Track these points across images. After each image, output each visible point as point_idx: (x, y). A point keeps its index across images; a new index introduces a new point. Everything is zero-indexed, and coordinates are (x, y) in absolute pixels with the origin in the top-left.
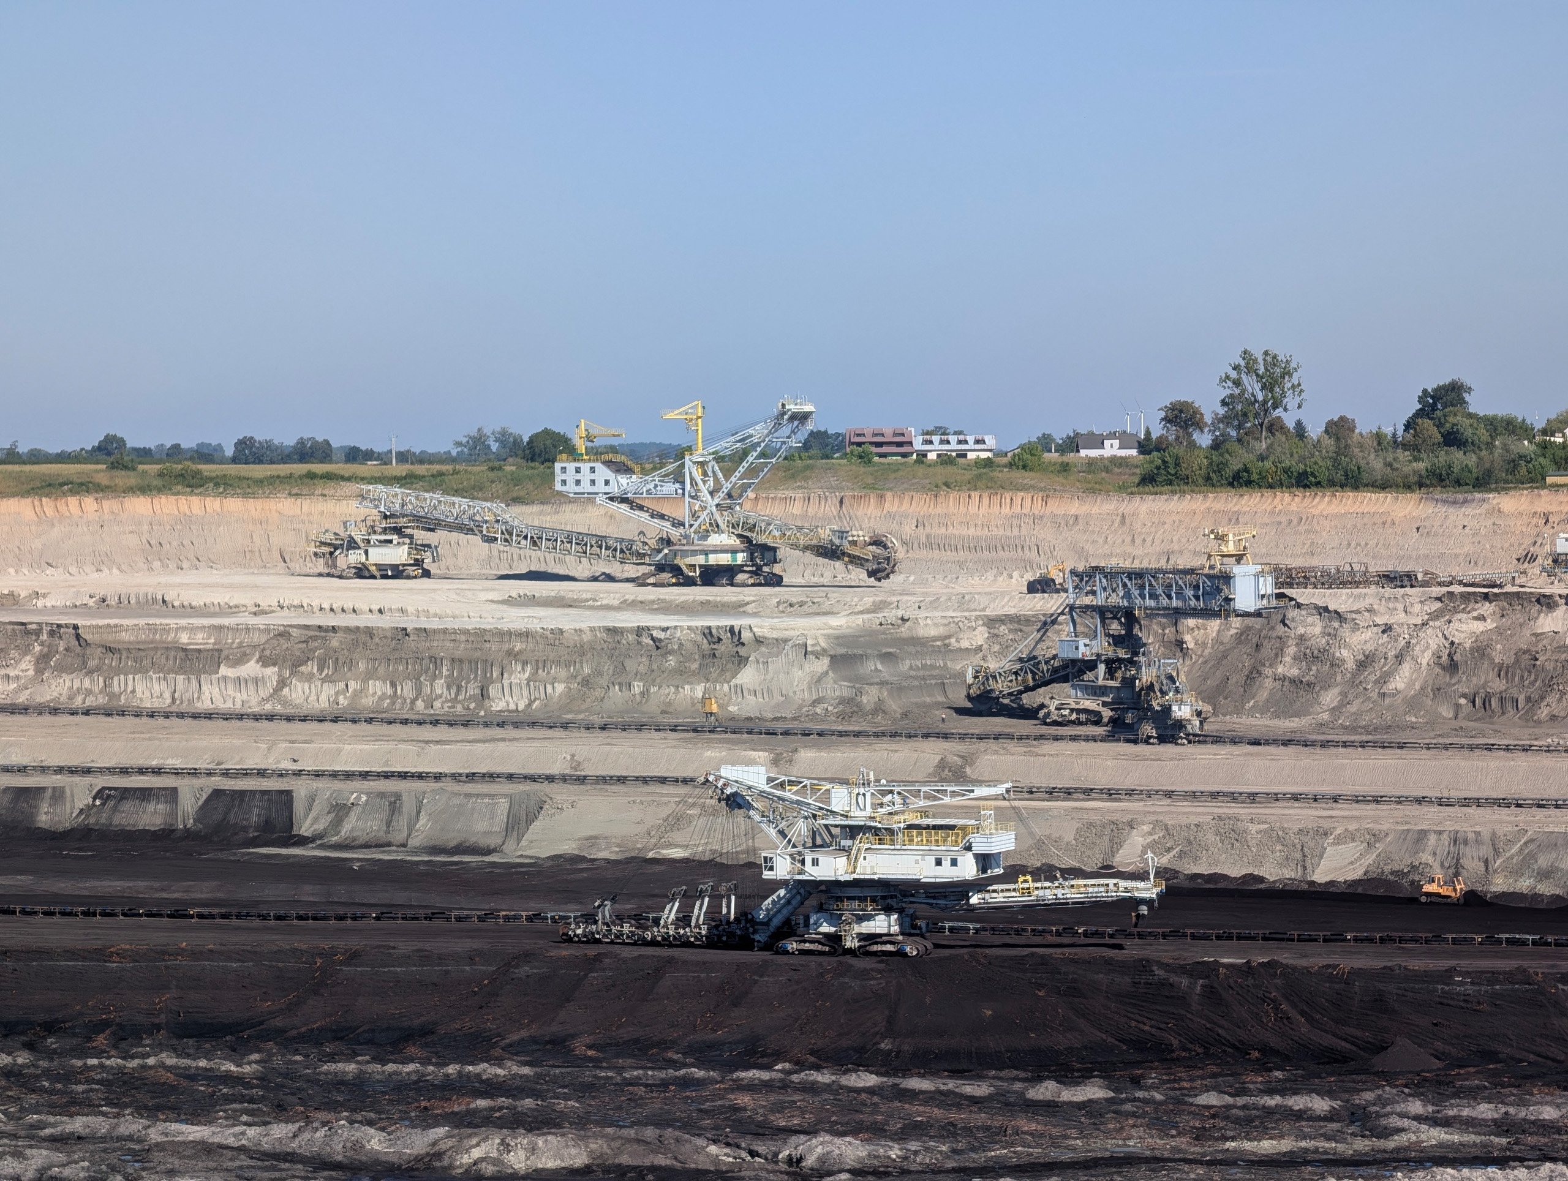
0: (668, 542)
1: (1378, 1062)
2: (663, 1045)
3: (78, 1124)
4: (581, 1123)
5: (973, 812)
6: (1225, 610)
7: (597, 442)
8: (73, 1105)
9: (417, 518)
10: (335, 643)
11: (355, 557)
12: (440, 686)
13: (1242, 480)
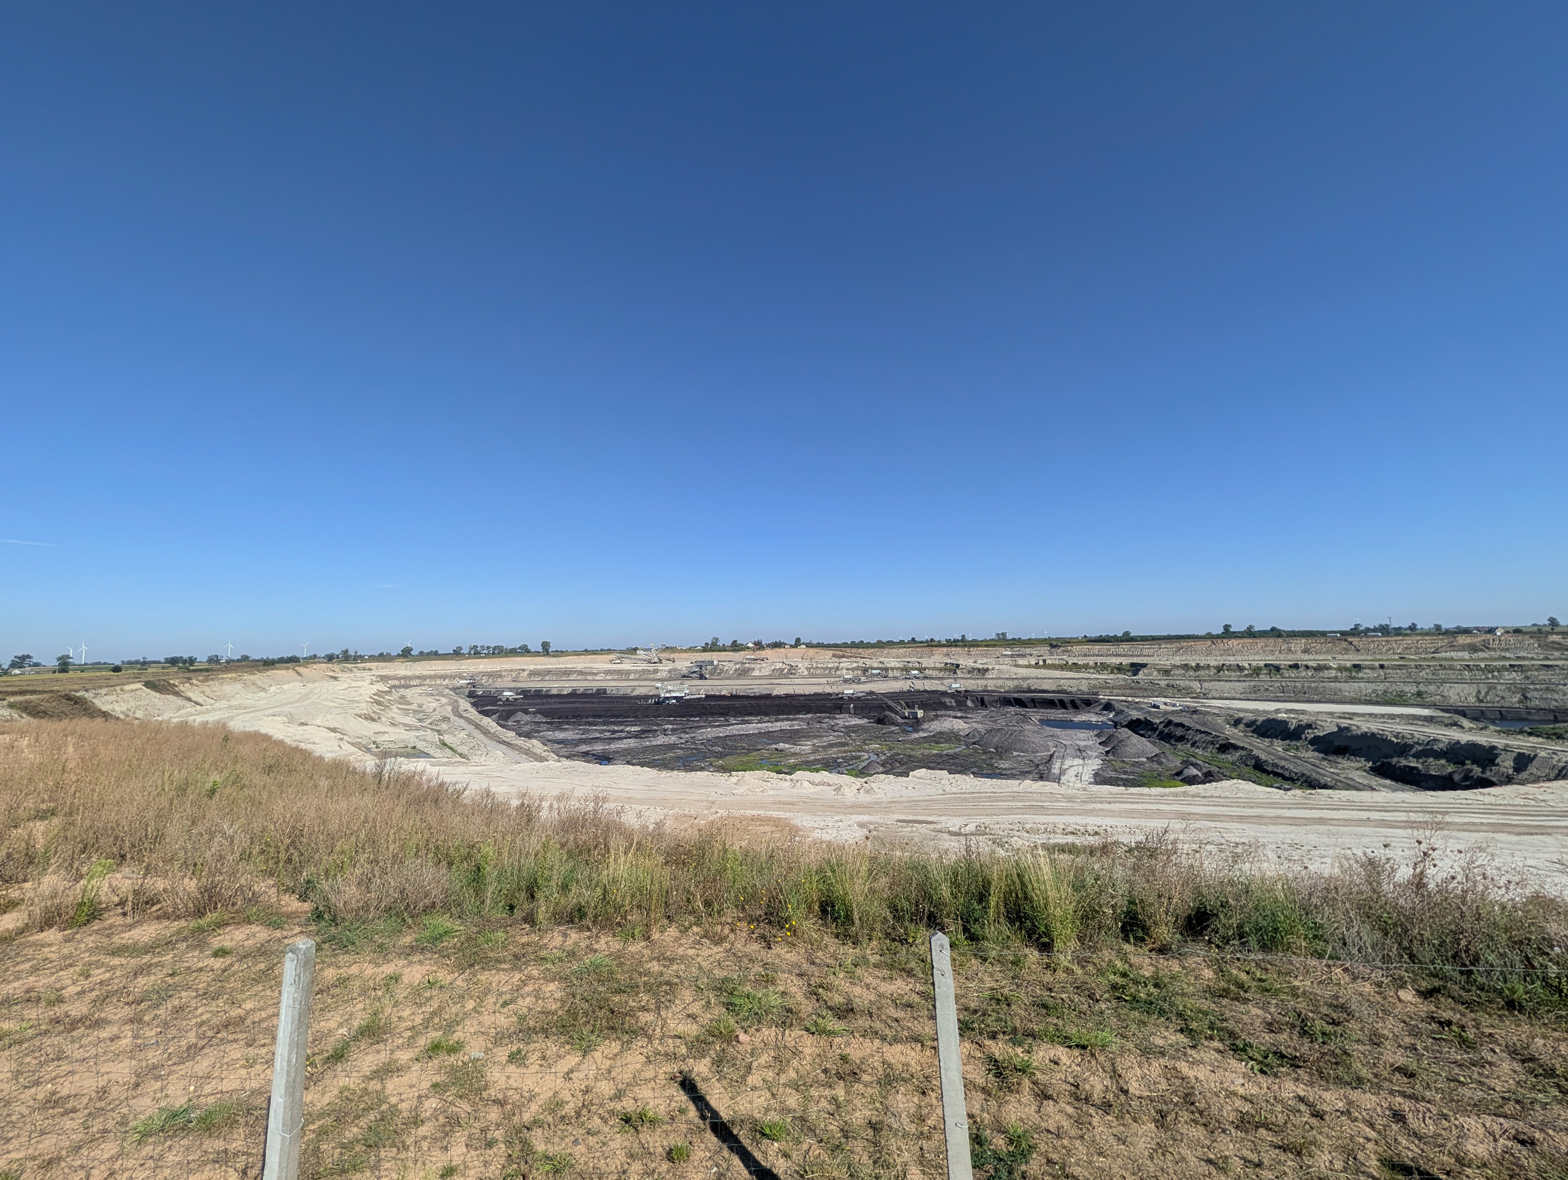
0: (650, 659)
1: (729, 714)
2: (649, 716)
3: (581, 727)
5: (684, 688)
6: (712, 665)
7: (642, 648)
9: (621, 657)
10: (611, 671)
11: (614, 662)
12: (623, 676)
13: (713, 651)
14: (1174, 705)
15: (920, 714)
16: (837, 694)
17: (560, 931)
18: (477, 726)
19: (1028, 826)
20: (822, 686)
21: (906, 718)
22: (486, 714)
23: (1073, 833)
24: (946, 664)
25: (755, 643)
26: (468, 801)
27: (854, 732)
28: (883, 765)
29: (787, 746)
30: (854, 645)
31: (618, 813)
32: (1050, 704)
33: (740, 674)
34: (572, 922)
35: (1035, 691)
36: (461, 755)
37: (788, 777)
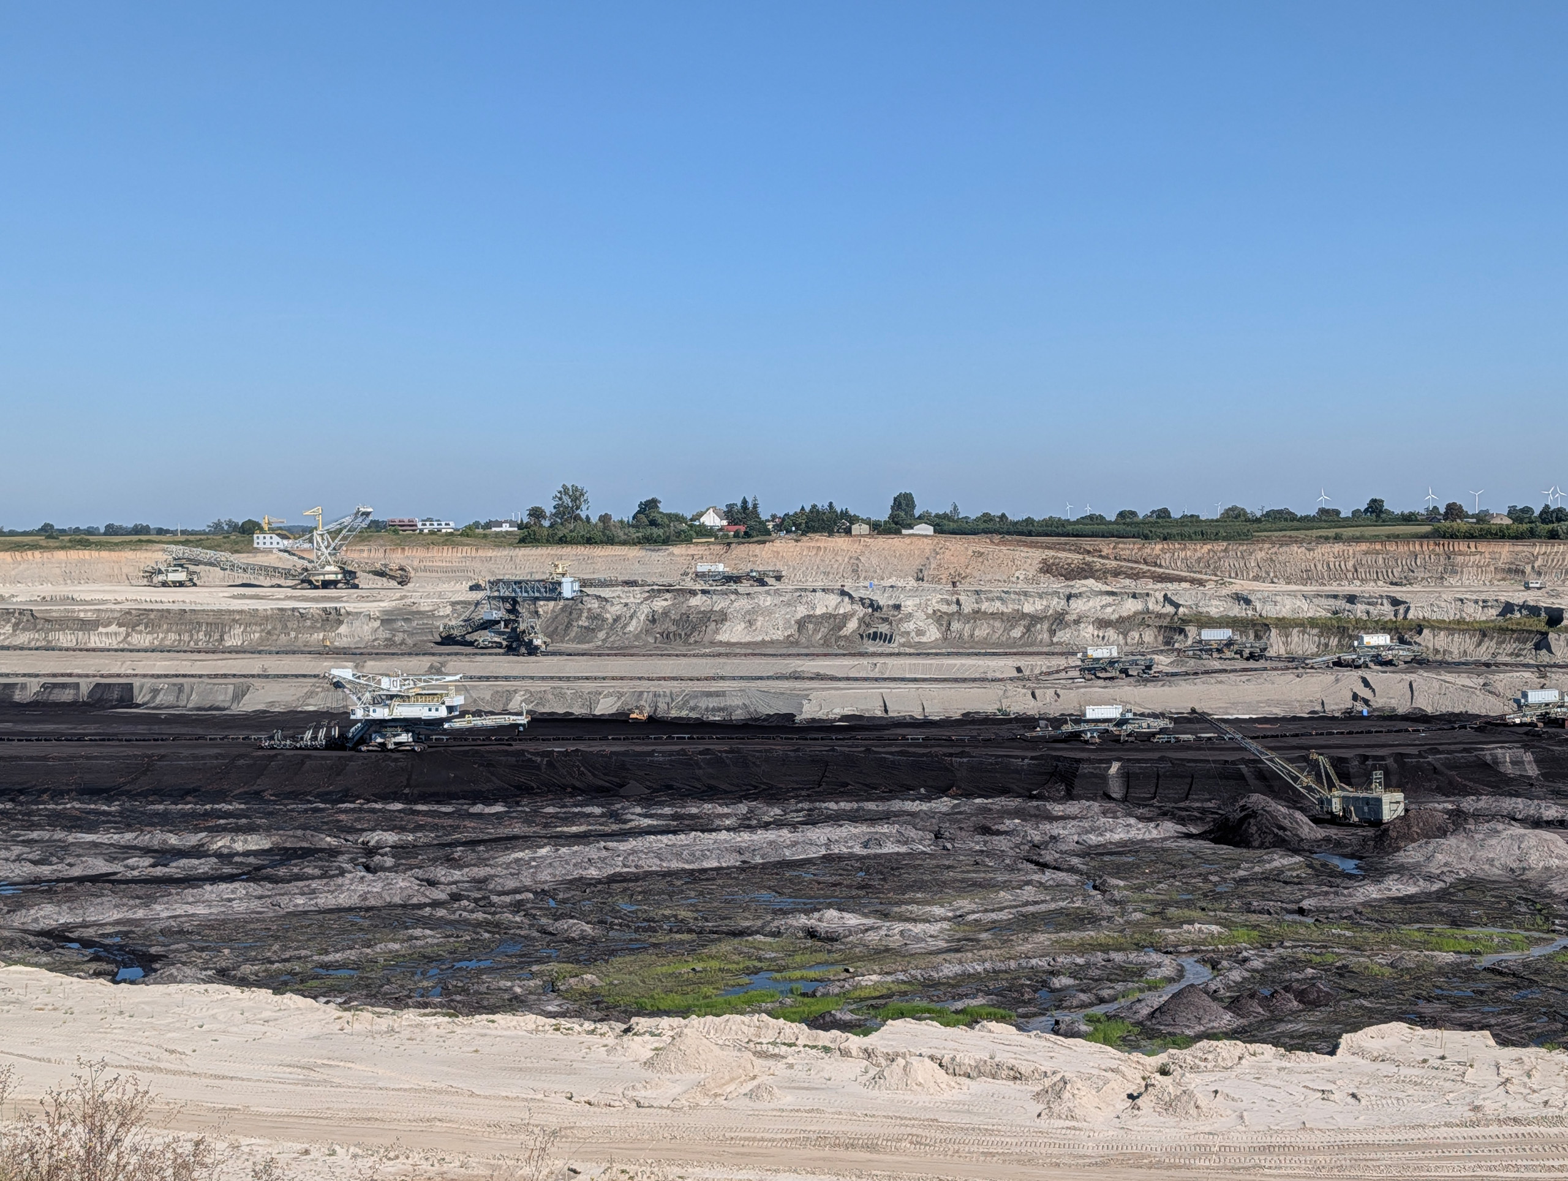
0: (306, 570)
1: (622, 791)
2: (306, 794)
3: (35, 835)
4: (268, 830)
5: (445, 687)
6: (558, 597)
7: (273, 525)
8: (32, 827)
9: (189, 560)
10: (152, 617)
11: (161, 578)
12: (201, 635)
13: (563, 541)
15: (1392, 805)
16: (1057, 722)
20: (996, 690)
24: (1508, 608)
27: (1119, 871)
29: (852, 920)
30: (1130, 526)
33: (667, 636)
37: (854, 1042)
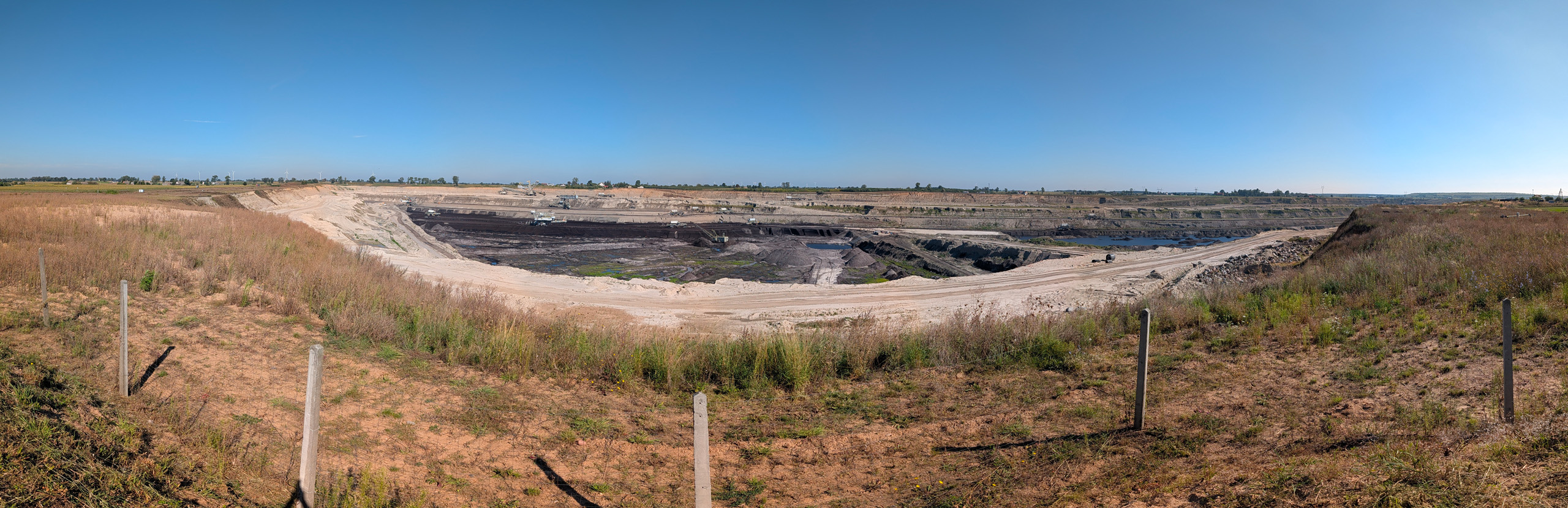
0: (527, 192)
2: (526, 234)
4: (520, 239)
5: (552, 215)
6: (573, 199)
7: (521, 184)
8: (478, 237)
9: (506, 190)
10: (499, 200)
11: (501, 193)
12: (508, 204)
13: (574, 188)
14: (886, 233)
15: (726, 239)
16: (666, 224)
17: (463, 368)
18: (412, 231)
19: (793, 313)
20: (655, 218)
21: (716, 242)
22: (418, 223)
23: (821, 315)
24: (747, 204)
25: (605, 184)
26: (407, 278)
27: (676, 252)
28: (697, 275)
29: (626, 260)
30: (680, 188)
31: (503, 300)
32: (814, 232)
33: (593, 207)
34: (471, 364)
35: (805, 224)
36: (402, 248)
37: (626, 282)
